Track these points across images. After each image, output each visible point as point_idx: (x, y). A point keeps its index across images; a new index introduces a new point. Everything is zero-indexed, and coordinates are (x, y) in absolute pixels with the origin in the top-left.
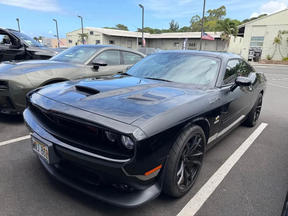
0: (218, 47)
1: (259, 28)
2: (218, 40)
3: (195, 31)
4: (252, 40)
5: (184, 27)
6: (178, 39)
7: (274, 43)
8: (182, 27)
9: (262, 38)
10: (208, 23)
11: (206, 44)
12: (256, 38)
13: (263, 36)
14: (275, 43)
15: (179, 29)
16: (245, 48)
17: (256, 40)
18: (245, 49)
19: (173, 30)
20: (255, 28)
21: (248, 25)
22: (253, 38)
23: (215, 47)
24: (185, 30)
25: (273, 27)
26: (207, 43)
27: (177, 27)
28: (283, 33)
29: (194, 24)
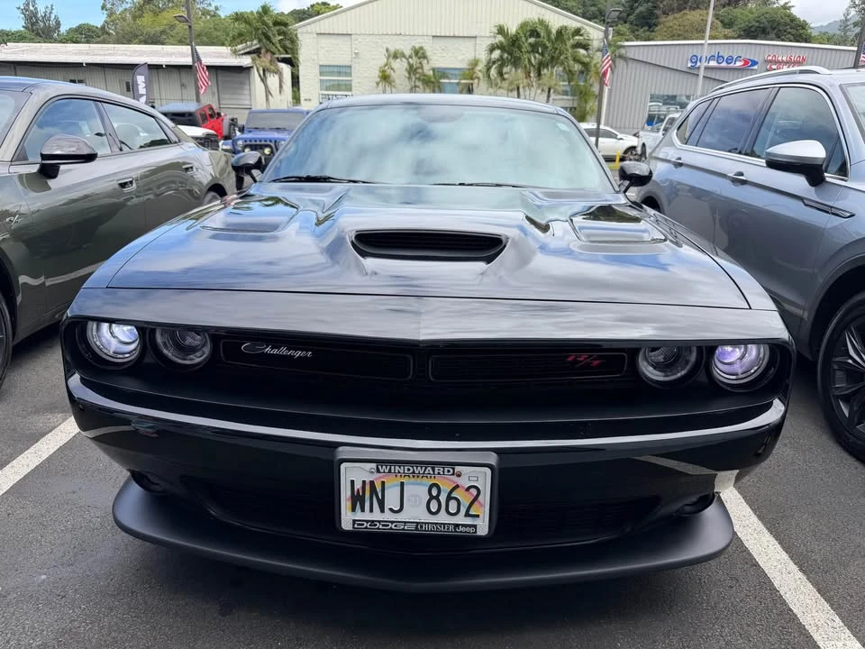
0: (222, 96)
1: (333, 40)
2: (219, 72)
3: (129, 42)
4: (321, 74)
5: (80, 27)
6: (79, 65)
7: (378, 84)
8: (74, 26)
9: (345, 70)
10: (167, 16)
11: (183, 85)
12: (332, 69)
13: (346, 63)
14: (380, 85)
15: (63, 29)
16: (307, 98)
17: (332, 73)
18: (310, 100)
19: (38, 34)
20: (324, 41)
21: (304, 29)
22: (324, 69)
23: (213, 93)
24: (84, 34)
25: (368, 39)
26: (184, 81)
27: (52, 23)
28: (395, 56)
29: (114, 17)
